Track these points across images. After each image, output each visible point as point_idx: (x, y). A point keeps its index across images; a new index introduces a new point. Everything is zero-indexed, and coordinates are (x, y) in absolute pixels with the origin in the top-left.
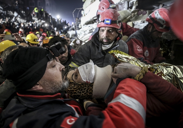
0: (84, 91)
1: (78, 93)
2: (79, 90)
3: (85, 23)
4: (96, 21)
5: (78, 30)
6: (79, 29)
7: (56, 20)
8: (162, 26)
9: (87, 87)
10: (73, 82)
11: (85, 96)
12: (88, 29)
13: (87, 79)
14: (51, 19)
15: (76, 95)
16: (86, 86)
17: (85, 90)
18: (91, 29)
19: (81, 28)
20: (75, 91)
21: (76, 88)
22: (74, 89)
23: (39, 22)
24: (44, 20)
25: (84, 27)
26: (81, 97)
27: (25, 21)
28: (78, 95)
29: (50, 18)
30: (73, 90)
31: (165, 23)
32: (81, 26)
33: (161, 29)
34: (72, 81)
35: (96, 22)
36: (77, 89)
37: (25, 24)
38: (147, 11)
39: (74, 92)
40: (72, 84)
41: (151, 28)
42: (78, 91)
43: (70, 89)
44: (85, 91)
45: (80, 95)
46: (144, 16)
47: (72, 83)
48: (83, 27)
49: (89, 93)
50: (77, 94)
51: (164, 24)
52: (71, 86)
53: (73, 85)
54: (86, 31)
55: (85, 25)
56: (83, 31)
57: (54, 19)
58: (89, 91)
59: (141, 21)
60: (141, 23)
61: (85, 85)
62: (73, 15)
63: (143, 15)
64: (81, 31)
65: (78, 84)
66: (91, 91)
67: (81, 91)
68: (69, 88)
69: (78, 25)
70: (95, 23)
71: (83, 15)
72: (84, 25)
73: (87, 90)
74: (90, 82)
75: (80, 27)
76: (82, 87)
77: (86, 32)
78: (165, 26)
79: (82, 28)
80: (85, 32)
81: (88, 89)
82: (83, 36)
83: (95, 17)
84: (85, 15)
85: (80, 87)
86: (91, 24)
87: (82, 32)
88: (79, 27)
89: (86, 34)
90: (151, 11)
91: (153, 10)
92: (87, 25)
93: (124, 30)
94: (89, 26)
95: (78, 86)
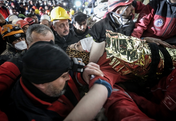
3: (101, 1)
5: (93, 7)
6: (95, 7)
9: (86, 56)
12: (103, 7)
13: (87, 48)
16: (85, 54)
17: (83, 58)
21: (76, 56)
32: (97, 3)
40: (74, 52)
48: (98, 4)
52: (72, 54)
53: (74, 53)
55: (101, 3)
56: (98, 8)
61: (84, 53)
66: (88, 60)
69: (94, 3)
72: (100, 3)
73: (85, 58)
74: (89, 52)
75: (96, 5)
76: (82, 55)
79: (98, 6)
80: (100, 9)
86: (106, 2)
87: (97, 10)
92: (102, 3)
93: (138, 7)
94: (105, 4)
95: (78, 54)
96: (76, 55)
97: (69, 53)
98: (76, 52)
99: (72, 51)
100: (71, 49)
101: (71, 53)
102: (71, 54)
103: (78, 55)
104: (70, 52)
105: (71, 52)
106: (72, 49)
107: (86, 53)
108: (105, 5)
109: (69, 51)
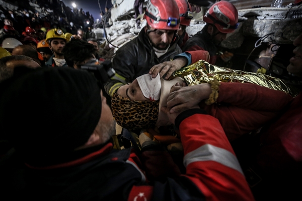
0: (146, 115)
1: (136, 117)
2: (138, 112)
3: (118, 18)
4: (134, 16)
5: (107, 27)
6: (109, 26)
7: (71, 9)
8: (226, 26)
9: (151, 108)
10: (129, 100)
11: (147, 122)
12: (122, 28)
13: (151, 94)
14: (62, 8)
15: (132, 122)
16: (148, 106)
17: (146, 112)
18: (126, 27)
19: (112, 25)
20: (132, 114)
21: (132, 110)
22: (130, 111)
23: (42, 12)
24: (51, 9)
25: (116, 24)
26: (140, 124)
27: (16, 8)
28: (136, 120)
29: (62, 5)
30: (128, 113)
31: (229, 21)
32: (111, 21)
33: (225, 30)
34: (126, 99)
35: (134, 18)
36: (135, 111)
37: (16, 12)
38: (201, 8)
39: (130, 117)
40: (127, 104)
41: (212, 30)
42: (137, 115)
43: (123, 113)
44: (148, 113)
45: (140, 120)
46: (198, 14)
47: (127, 101)
49: (153, 117)
50: (134, 119)
51: (229, 23)
52: (125, 108)
53: (128, 106)
54: (120, 30)
55: (118, 22)
56: (115, 29)
57: (68, 8)
58: (152, 113)
59: (195, 21)
60: (194, 24)
61: (146, 104)
62: (99, 4)
63: (196, 12)
64: (113, 29)
65: (136, 103)
66: (155, 114)
67: (140, 114)
68: (122, 111)
69: (107, 21)
70: (132, 19)
71: (114, 6)
72: (116, 21)
73: (149, 112)
74: (155, 99)
76: (143, 108)
77: (119, 32)
78: (229, 25)
80: (117, 31)
81: (151, 110)
82: (116, 37)
83: (132, 10)
84: (116, 6)
85: (139, 107)
86: (126, 19)
87: (114, 32)
88: (108, 24)
89: (120, 35)
90: (205, 8)
91: (208, 7)
92: (120, 22)
94: (124, 23)
95: (136, 106)
96: (132, 108)
97: (119, 106)
98: (131, 104)
99: (123, 102)
100: (121, 98)
101: (123, 106)
102: (123, 108)
103: (135, 109)
104: (119, 104)
105: (123, 104)
106: (123, 98)
107: (149, 103)
108: (124, 25)
109: (118, 102)
